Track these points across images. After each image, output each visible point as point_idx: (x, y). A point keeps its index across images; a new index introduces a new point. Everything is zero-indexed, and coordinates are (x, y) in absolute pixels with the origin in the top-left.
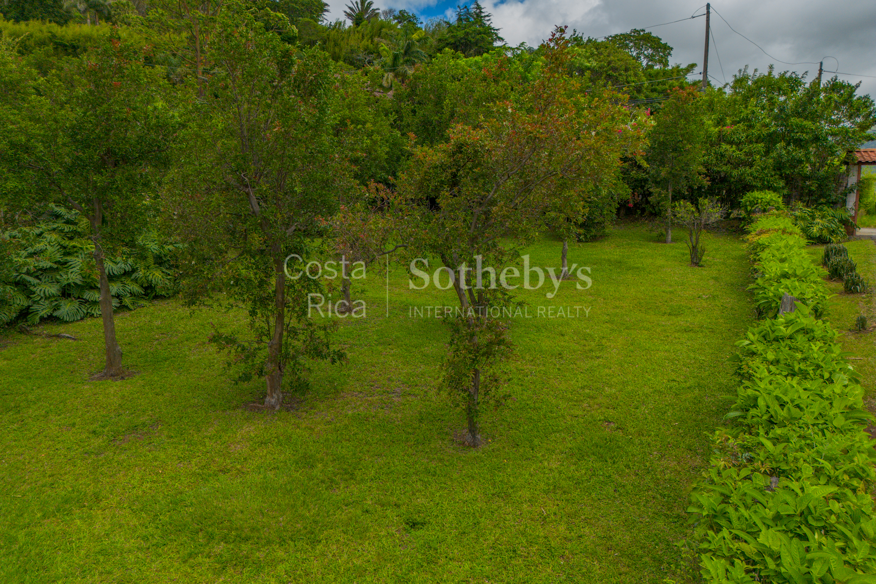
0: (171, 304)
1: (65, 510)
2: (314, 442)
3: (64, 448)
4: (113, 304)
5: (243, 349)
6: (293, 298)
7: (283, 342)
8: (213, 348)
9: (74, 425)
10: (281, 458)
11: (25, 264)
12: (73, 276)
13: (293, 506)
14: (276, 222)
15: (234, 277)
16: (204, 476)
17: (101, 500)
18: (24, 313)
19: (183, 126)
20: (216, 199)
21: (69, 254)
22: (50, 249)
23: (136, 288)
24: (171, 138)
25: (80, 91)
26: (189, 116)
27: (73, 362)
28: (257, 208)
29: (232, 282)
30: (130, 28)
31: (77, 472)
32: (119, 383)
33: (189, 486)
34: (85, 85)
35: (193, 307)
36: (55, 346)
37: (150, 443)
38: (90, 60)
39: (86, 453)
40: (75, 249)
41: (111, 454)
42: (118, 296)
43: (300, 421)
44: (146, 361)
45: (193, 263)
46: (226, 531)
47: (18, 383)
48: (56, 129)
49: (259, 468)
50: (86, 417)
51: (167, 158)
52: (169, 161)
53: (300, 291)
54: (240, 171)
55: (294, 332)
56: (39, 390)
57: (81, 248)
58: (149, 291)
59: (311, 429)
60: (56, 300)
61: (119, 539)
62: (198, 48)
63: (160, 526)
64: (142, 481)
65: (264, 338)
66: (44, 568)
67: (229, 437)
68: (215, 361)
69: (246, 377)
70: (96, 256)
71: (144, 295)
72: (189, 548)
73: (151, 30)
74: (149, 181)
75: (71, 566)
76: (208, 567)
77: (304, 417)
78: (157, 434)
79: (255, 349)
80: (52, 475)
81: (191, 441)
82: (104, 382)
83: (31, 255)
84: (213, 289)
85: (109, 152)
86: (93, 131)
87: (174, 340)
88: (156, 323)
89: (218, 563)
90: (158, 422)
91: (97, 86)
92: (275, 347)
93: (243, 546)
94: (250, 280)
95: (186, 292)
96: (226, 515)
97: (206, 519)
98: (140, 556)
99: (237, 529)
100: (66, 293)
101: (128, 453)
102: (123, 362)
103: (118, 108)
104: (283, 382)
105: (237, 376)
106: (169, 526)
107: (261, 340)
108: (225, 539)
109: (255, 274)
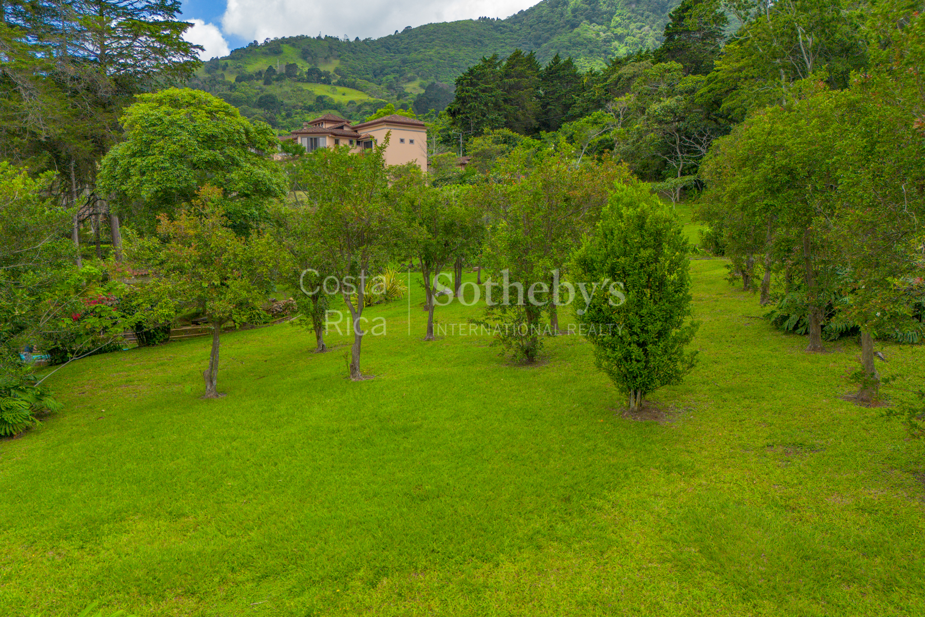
3: (738, 436)
37: (788, 461)
101: (763, 459)
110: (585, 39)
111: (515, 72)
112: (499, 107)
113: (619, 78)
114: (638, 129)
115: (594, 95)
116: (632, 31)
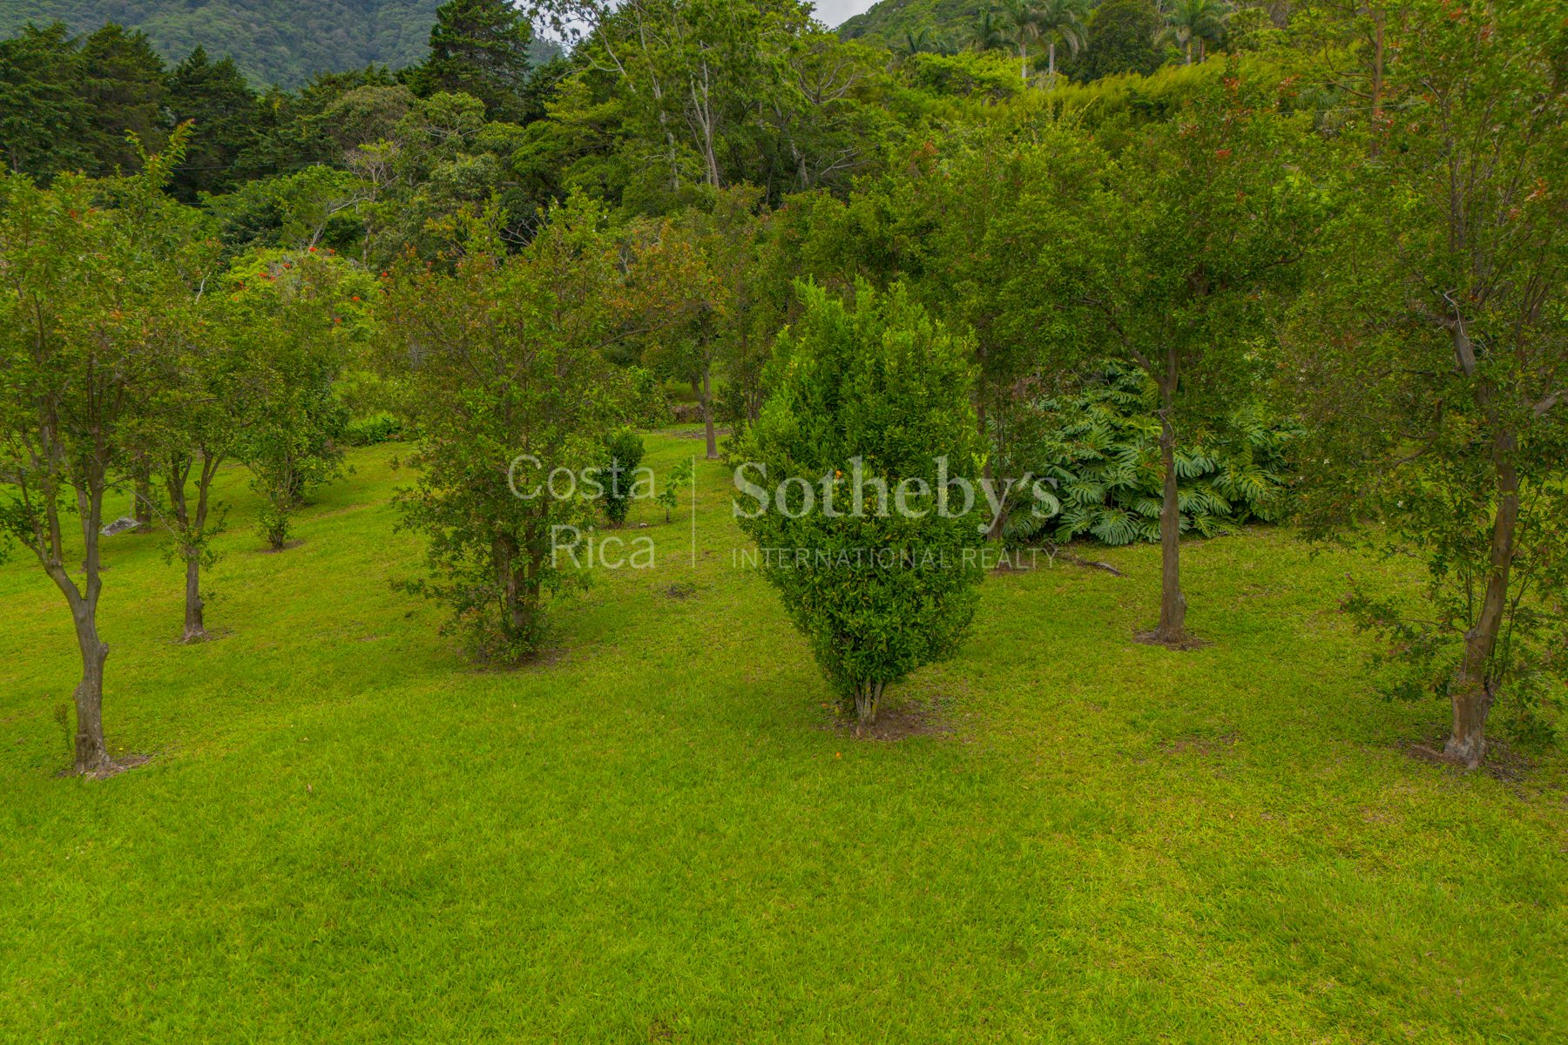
0: (1274, 536)
1: (1083, 829)
2: (1554, 857)
3: (1089, 735)
4: (1181, 526)
5: (1410, 635)
6: (1533, 549)
7: (1500, 637)
8: (1346, 623)
9: (1106, 704)
10: (1472, 865)
11: (1061, 450)
12: (1124, 475)
13: (1490, 968)
14: (1510, 388)
15: (1405, 492)
16: (1308, 849)
17: (1135, 831)
18: (1052, 525)
19: (1336, 212)
20: (1385, 343)
21: (1122, 439)
22: (1096, 429)
23: (1219, 503)
24: (1309, 236)
25: (1164, 175)
26: (1346, 193)
27: (1112, 609)
28: (1470, 360)
29: (1400, 504)
30: (1258, 55)
31: (1105, 777)
32: (1177, 654)
33: (1280, 857)
34: (1176, 163)
35: (1316, 543)
36: (1089, 579)
37: (1218, 765)
38: (1185, 123)
39: (1119, 752)
40: (1131, 432)
41: (1156, 765)
42: (1188, 513)
43: (1524, 805)
44: (1223, 628)
45: (1326, 461)
46: (1342, 961)
47: (1037, 625)
48: (1125, 240)
49: (1421, 868)
50: (1123, 696)
51: (1298, 274)
52: (1301, 279)
53: (1552, 535)
54: (1442, 287)
55: (1527, 620)
56: (1062, 642)
57: (1141, 431)
58: (1239, 510)
59: (1548, 826)
60: (1097, 510)
61: (1158, 901)
62: (1379, 66)
63: (1224, 907)
64: (1200, 823)
65: (1457, 623)
66: (1051, 903)
67: (1363, 794)
68: (1349, 650)
69: (1410, 692)
70: (1162, 443)
71: (1231, 515)
72: (1271, 963)
73: (1293, 51)
74: (1262, 316)
75: (1085, 915)
76: (1302, 1009)
77: (1533, 798)
78: (1231, 753)
79: (1435, 640)
80: (1071, 772)
81: (1289, 781)
82: (1154, 647)
83: (1072, 437)
84: (1360, 514)
85: (1202, 270)
86: (1181, 237)
87: (1274, 600)
88: (1245, 566)
89: (1323, 1010)
90: (1233, 733)
91: (1194, 163)
92: (1480, 642)
93: (1373, 1000)
94: (1438, 502)
95: (1307, 515)
96: (1344, 932)
97: (1305, 924)
98: (1187, 941)
99: (1363, 965)
100: (1111, 500)
101: (1182, 770)
102: (1186, 623)
103: (1223, 194)
104: (1491, 718)
105: (1390, 686)
106: (1239, 912)
107: (1450, 624)
108: (1338, 972)
109: (1453, 491)
110: (221, 31)
111: (111, 65)
112: (81, 132)
113: (347, 112)
114: (421, 204)
115: (299, 135)
116: (313, 32)
